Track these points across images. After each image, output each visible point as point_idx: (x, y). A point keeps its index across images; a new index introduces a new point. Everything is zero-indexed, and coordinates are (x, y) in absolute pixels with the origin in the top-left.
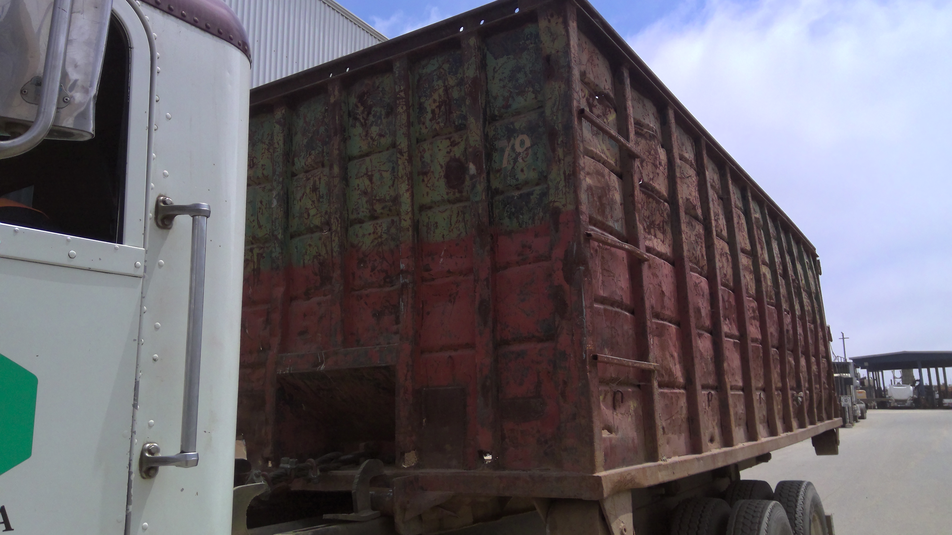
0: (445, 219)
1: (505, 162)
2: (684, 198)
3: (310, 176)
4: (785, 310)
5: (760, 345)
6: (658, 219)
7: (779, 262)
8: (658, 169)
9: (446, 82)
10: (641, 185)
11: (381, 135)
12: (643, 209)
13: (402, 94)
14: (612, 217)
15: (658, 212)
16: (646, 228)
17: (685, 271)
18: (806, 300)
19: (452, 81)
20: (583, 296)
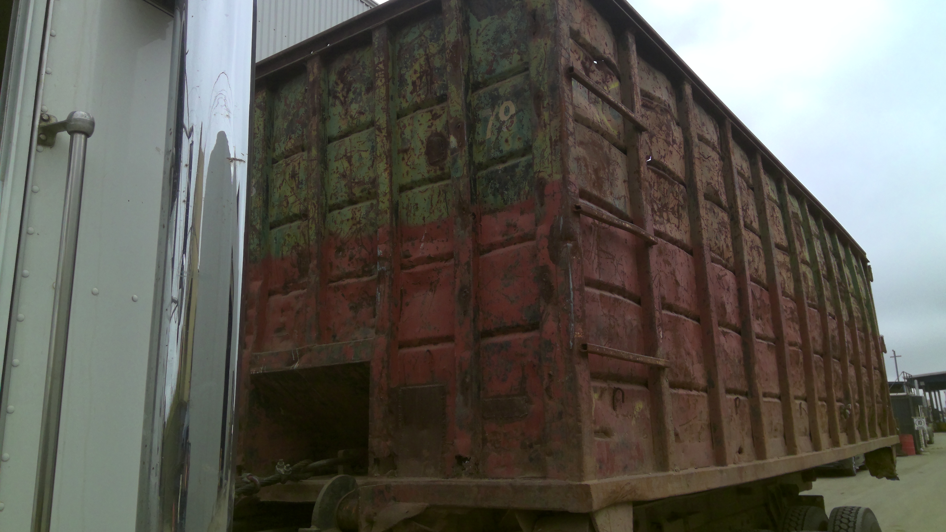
0: (425, 200)
1: (489, 133)
2: (704, 181)
3: (289, 161)
4: (830, 314)
5: (800, 350)
6: (672, 203)
7: (822, 263)
8: (671, 146)
9: (427, 50)
10: (648, 163)
11: (361, 113)
12: (653, 189)
13: (381, 66)
14: (611, 193)
15: (671, 194)
16: (657, 211)
17: (705, 260)
18: (854, 306)
19: (433, 49)
20: (571, 277)
